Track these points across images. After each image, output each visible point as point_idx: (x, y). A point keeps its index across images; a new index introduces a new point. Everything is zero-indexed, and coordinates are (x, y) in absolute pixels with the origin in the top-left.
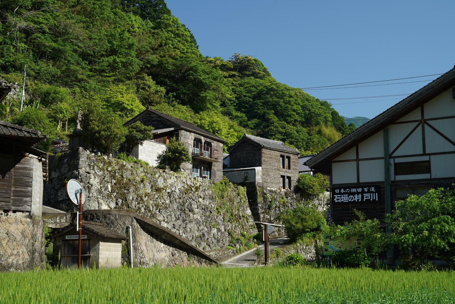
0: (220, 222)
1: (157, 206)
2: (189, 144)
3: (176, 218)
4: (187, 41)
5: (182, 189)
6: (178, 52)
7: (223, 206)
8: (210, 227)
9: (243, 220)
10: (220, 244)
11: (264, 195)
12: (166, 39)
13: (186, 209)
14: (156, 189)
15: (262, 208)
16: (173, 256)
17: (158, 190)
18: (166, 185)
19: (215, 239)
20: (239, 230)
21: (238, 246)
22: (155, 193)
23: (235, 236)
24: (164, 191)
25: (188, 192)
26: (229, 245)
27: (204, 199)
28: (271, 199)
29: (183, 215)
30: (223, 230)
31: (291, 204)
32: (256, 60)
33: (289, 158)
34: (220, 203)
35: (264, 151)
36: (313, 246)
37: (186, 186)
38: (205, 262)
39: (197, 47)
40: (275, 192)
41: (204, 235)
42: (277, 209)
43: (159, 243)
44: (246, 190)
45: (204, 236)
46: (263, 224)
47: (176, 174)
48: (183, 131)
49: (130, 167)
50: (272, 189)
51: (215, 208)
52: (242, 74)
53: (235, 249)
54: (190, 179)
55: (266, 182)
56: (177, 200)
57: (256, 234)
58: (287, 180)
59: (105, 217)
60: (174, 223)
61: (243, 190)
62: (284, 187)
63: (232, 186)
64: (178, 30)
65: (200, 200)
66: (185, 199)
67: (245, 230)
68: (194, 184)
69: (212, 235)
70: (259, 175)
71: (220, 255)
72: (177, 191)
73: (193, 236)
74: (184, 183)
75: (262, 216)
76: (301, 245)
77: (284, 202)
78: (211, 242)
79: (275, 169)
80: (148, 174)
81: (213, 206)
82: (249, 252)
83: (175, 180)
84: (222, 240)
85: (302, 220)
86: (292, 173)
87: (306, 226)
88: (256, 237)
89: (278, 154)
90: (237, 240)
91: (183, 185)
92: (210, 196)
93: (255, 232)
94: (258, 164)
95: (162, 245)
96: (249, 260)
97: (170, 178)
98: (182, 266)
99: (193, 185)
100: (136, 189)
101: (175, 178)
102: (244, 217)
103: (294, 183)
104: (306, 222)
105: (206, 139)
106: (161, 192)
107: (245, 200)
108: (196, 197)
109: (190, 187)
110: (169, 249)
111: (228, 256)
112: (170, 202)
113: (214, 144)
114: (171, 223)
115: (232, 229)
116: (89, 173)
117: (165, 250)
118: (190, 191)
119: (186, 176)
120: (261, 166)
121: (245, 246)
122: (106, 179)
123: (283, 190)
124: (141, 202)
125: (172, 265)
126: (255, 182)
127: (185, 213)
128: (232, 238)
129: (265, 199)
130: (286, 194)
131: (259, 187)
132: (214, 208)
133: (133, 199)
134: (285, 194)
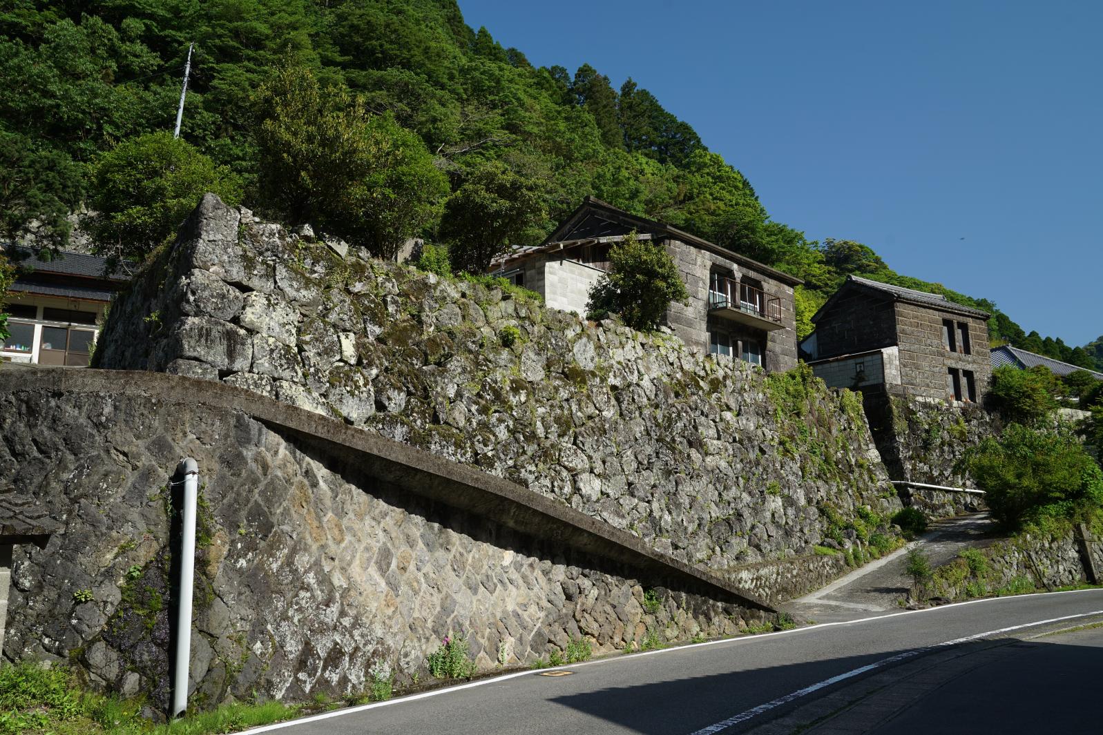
0: (791, 478)
1: (565, 424)
2: (697, 280)
3: (640, 463)
4: (736, 188)
5: (665, 379)
6: (721, 204)
7: (798, 437)
8: (762, 492)
9: (861, 475)
10: (795, 540)
11: (909, 414)
12: (700, 186)
13: (678, 439)
14: (563, 373)
15: (907, 446)
16: (569, 597)
17: (574, 376)
18: (606, 364)
19: (778, 526)
20: (850, 501)
21: (848, 545)
22: (557, 382)
23: (840, 516)
24: (598, 380)
25: (684, 391)
26: (822, 544)
27: (738, 415)
28: (929, 424)
29: (667, 456)
30: (803, 502)
31: (979, 437)
32: (861, 247)
33: (964, 327)
34: (791, 426)
35: (900, 308)
36: (1070, 541)
37: (679, 375)
38: (727, 612)
39: (756, 199)
40: (937, 408)
41: (739, 515)
42: (946, 448)
43: (488, 548)
44: (861, 398)
45: (740, 521)
46: (912, 487)
47: (641, 337)
48: (678, 243)
49: (457, 296)
50: (929, 400)
51: (777, 440)
52: (841, 269)
53: (840, 555)
54: (693, 355)
55: (912, 384)
56: (646, 412)
57: (897, 511)
58: (964, 381)
59: (31, 411)
60: (631, 479)
61: (853, 399)
62: (958, 396)
63: (823, 386)
64: (719, 171)
65: (728, 415)
66: (674, 410)
67: (866, 501)
68: (704, 368)
69: (768, 515)
70: (893, 367)
71: (793, 576)
72: (646, 383)
73: (700, 519)
74: (672, 364)
75: (908, 466)
76: (1035, 538)
77: (962, 433)
78: (766, 537)
79: (932, 353)
80: (533, 324)
81: (769, 434)
82: (882, 562)
83: (640, 352)
84: (801, 530)
85: (1037, 467)
86: (974, 362)
87: (1050, 485)
88: (901, 520)
89: (938, 316)
90: (846, 528)
91: (668, 369)
92: (759, 406)
93: (895, 507)
94: (888, 341)
95: (509, 556)
96: (888, 591)
97: (622, 346)
98: (617, 639)
99: (702, 373)
100: (477, 364)
101: (639, 348)
102: (861, 466)
103: (982, 388)
104: (1049, 472)
105: (745, 270)
106: (584, 382)
107: (860, 424)
108: (711, 407)
109: (694, 378)
110: (546, 573)
111: (820, 575)
112: (621, 415)
113: (770, 286)
114: (621, 480)
115: (829, 499)
116: (245, 289)
117: (524, 577)
118: (693, 390)
119: (676, 347)
120: (897, 345)
121: (870, 543)
122: (333, 317)
123: (955, 403)
124: (495, 408)
125: (562, 638)
126: (883, 384)
127: (673, 450)
128: (831, 521)
129: (913, 424)
130: (964, 412)
131: (896, 395)
132: (772, 439)
133: (459, 395)
134: (963, 414)
